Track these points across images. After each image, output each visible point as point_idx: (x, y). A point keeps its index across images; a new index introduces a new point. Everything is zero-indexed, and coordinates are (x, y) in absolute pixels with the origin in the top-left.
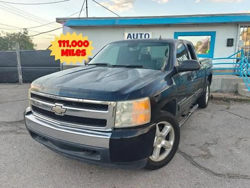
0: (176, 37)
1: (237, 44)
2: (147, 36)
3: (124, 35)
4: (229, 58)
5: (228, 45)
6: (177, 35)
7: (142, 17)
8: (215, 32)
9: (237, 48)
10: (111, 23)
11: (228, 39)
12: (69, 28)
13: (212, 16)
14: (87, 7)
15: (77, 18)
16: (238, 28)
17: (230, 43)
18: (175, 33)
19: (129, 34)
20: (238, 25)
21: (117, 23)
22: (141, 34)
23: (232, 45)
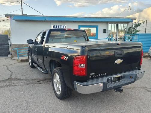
0: (79, 28)
1: (108, 32)
2: (64, 27)
3: (51, 26)
4: (106, 39)
6: (80, 27)
7: (61, 17)
8: (98, 26)
9: (108, 34)
11: (104, 30)
13: (96, 18)
14: (22, 8)
15: (20, 15)
17: (105, 31)
19: (54, 26)
20: (108, 23)
21: (47, 19)
22: (61, 26)
23: (106, 33)
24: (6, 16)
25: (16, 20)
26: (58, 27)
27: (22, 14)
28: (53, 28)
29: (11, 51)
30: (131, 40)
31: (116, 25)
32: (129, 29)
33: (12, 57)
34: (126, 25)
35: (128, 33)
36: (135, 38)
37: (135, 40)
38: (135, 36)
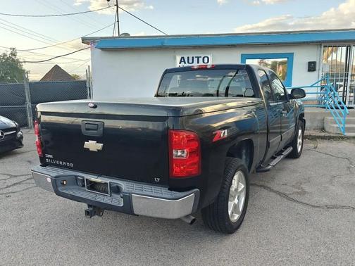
0: (243, 60)
1: (321, 68)
2: (206, 60)
4: (312, 86)
5: (309, 70)
6: (244, 57)
7: (198, 35)
8: (293, 53)
9: (321, 73)
10: (159, 44)
12: (100, 50)
13: (289, 33)
14: (118, 21)
16: (321, 47)
17: (312, 67)
18: (242, 55)
19: (183, 58)
20: (321, 45)
21: (167, 43)
22: (198, 58)
23: (314, 70)
24: (84, 40)
25: (102, 49)
26: (191, 61)
27: (117, 35)
28: (180, 63)
31: (344, 49)
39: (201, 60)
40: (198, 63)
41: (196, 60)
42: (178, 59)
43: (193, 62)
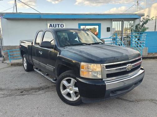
0: (79, 27)
1: (112, 30)
2: (62, 26)
3: (47, 25)
4: (110, 38)
5: (107, 31)
7: (58, 14)
8: (100, 24)
9: (112, 32)
10: (38, 17)
11: (108, 28)
12: (6, 20)
13: (99, 15)
14: (16, 6)
15: (12, 13)
16: (112, 21)
17: (108, 30)
18: (79, 24)
19: (51, 25)
20: (112, 20)
22: (58, 25)
25: (7, 19)
26: (55, 26)
27: (16, 12)
28: (50, 27)
29: (3, 53)
30: (139, 40)
31: (121, 22)
32: (136, 27)
33: (4, 60)
34: (133, 22)
35: (135, 31)
36: (142, 37)
37: (143, 39)
38: (143, 34)
39: (60, 25)
40: (58, 27)
41: (57, 25)
42: (49, 25)
43: (56, 27)
